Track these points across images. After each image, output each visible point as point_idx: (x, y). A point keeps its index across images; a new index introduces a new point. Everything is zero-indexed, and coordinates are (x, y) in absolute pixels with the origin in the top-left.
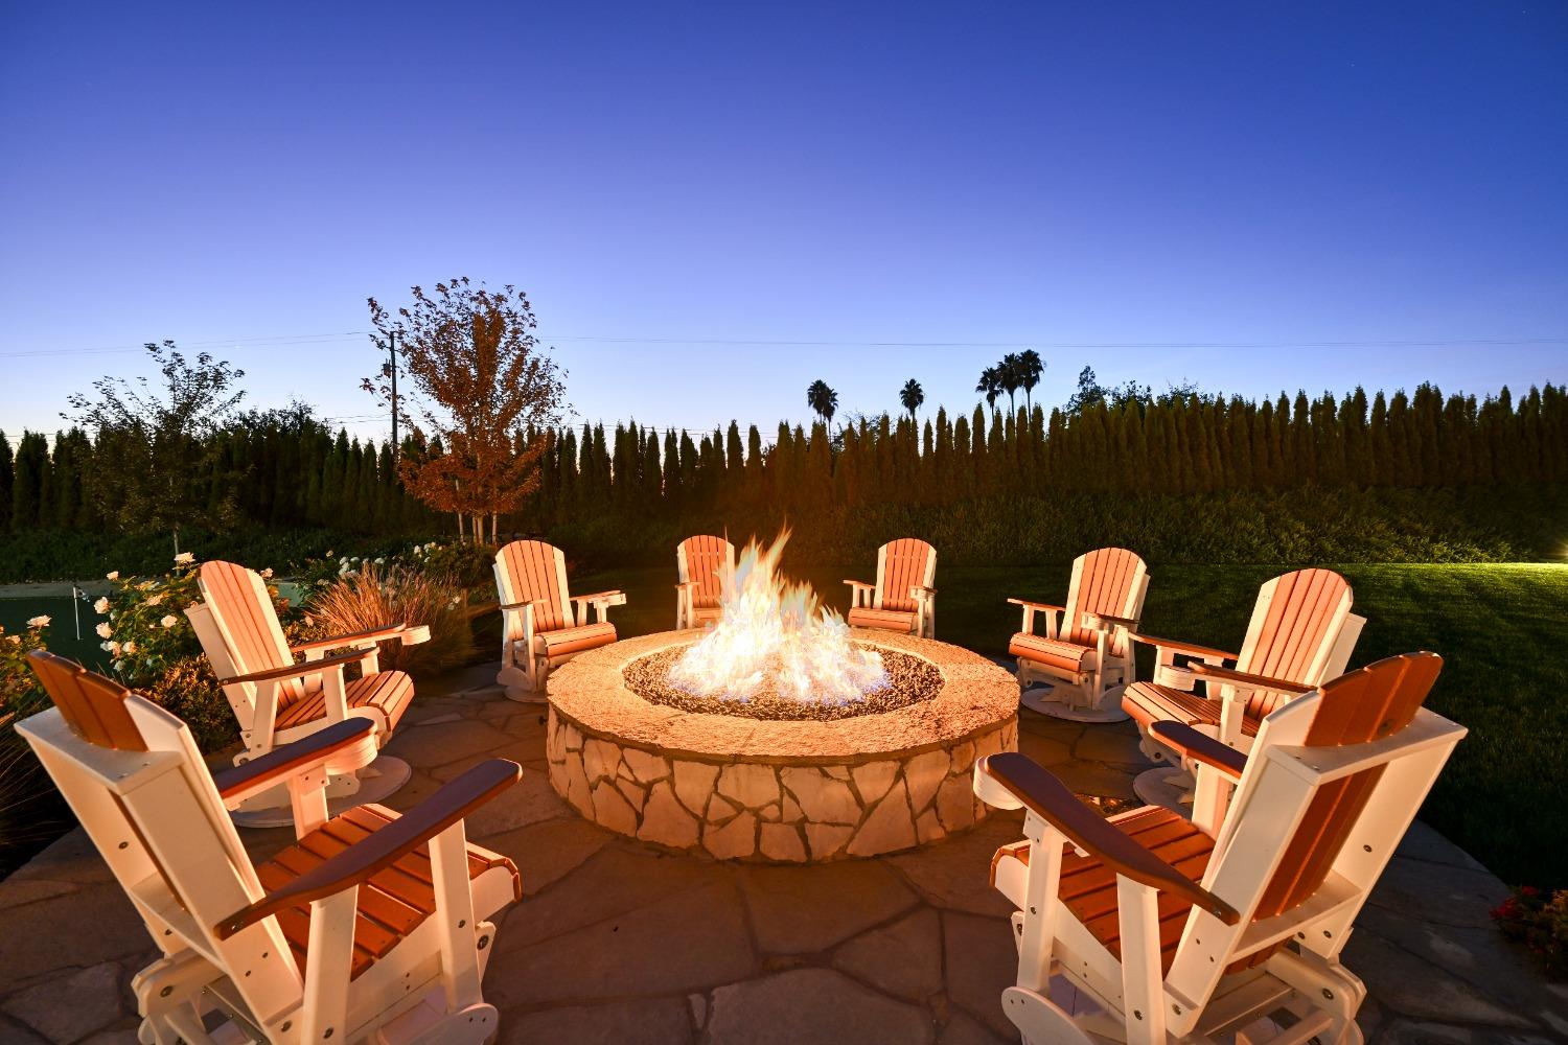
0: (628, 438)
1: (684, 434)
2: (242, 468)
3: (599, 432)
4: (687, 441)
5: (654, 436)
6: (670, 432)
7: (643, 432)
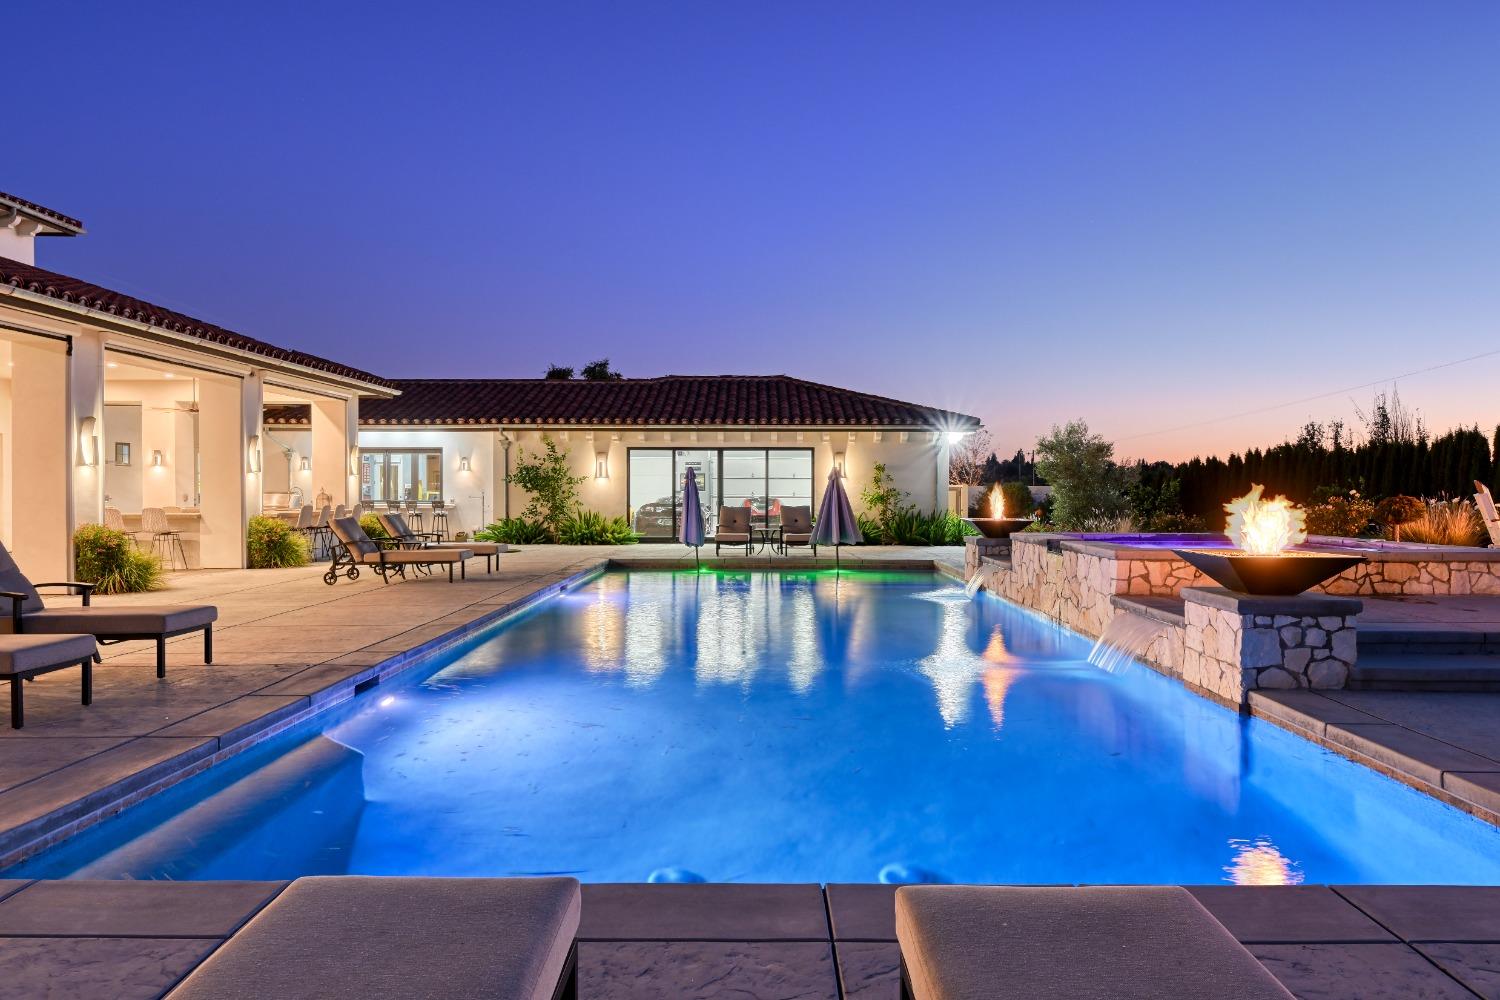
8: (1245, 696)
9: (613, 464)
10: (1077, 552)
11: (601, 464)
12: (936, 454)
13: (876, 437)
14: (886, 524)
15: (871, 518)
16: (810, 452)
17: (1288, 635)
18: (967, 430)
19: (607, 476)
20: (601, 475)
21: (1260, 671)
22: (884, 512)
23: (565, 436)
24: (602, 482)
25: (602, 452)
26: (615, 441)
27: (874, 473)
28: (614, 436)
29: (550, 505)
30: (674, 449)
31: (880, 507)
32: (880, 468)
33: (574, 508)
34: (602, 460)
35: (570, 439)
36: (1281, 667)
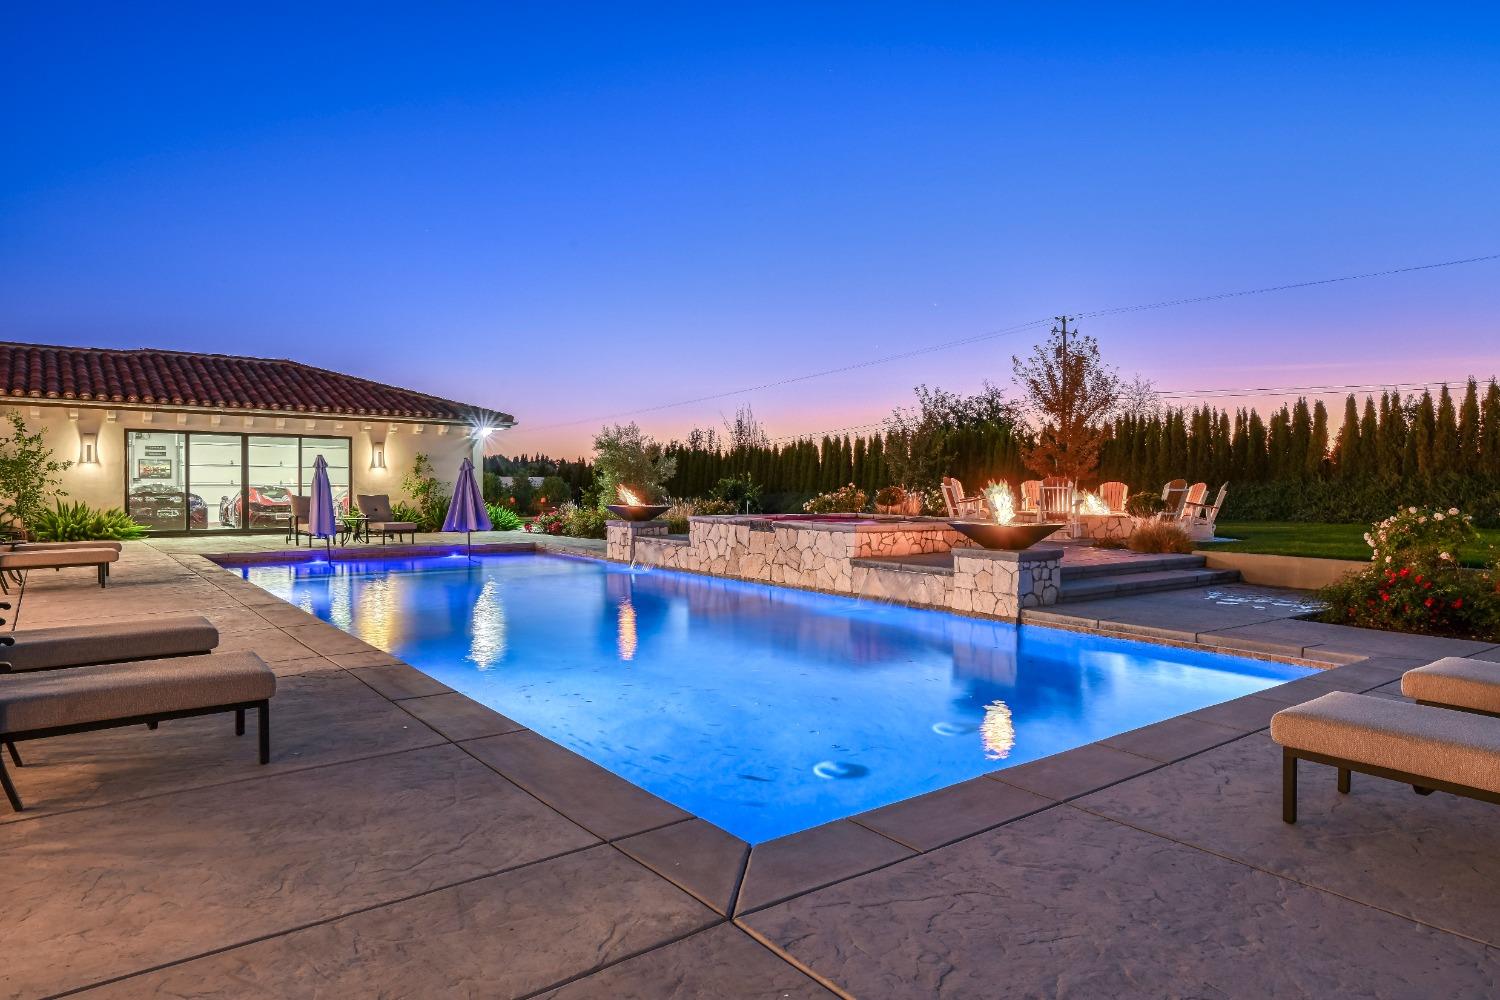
0: (1202, 419)
1: (1253, 410)
2: (952, 453)
3: (1180, 417)
4: (1255, 419)
5: (1225, 418)
6: (1241, 413)
7: (1215, 415)
8: (1020, 613)
9: (105, 447)
10: (796, 528)
11: (89, 447)
12: (471, 447)
13: (417, 429)
14: (428, 512)
15: (410, 507)
16: (347, 441)
17: (1036, 573)
18: (497, 426)
19: (97, 461)
20: (89, 459)
21: (1025, 596)
22: (425, 501)
23: (35, 412)
24: (89, 469)
25: (89, 433)
26: (109, 421)
27: (415, 463)
28: (110, 415)
29: (16, 495)
30: (188, 433)
31: (421, 497)
32: (420, 459)
33: (52, 500)
34: (88, 442)
35: (41, 416)
36: (1033, 593)
